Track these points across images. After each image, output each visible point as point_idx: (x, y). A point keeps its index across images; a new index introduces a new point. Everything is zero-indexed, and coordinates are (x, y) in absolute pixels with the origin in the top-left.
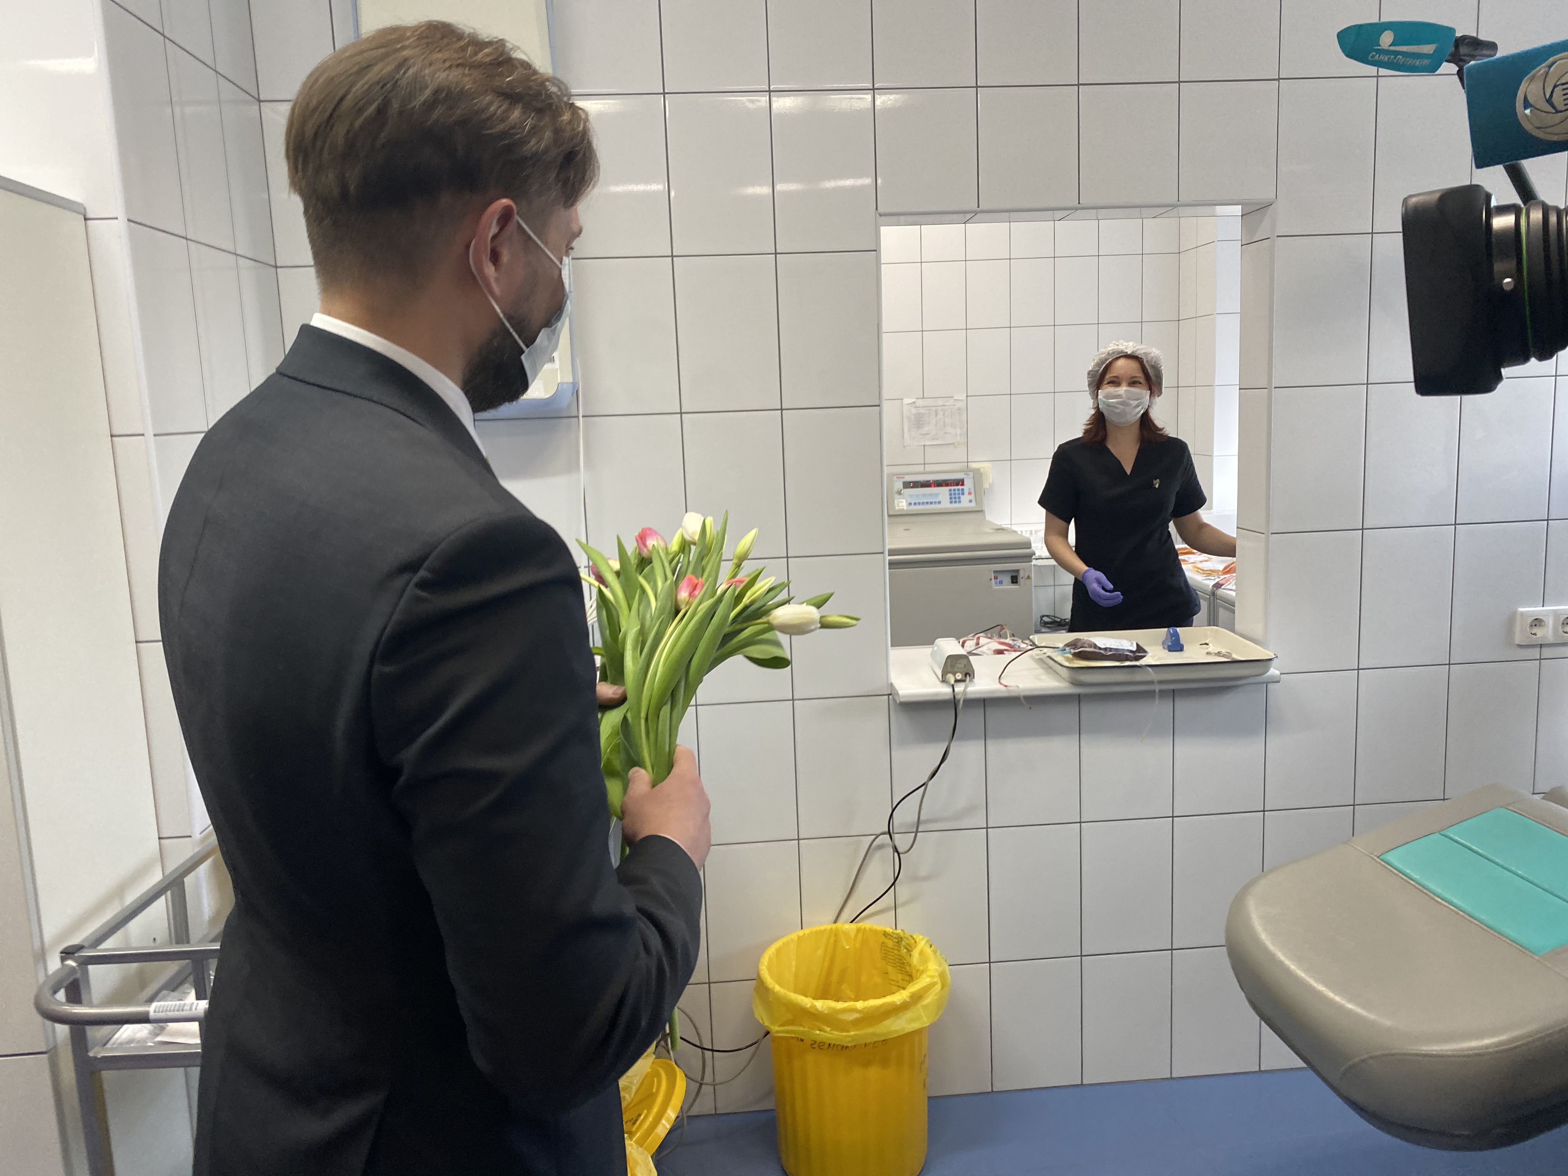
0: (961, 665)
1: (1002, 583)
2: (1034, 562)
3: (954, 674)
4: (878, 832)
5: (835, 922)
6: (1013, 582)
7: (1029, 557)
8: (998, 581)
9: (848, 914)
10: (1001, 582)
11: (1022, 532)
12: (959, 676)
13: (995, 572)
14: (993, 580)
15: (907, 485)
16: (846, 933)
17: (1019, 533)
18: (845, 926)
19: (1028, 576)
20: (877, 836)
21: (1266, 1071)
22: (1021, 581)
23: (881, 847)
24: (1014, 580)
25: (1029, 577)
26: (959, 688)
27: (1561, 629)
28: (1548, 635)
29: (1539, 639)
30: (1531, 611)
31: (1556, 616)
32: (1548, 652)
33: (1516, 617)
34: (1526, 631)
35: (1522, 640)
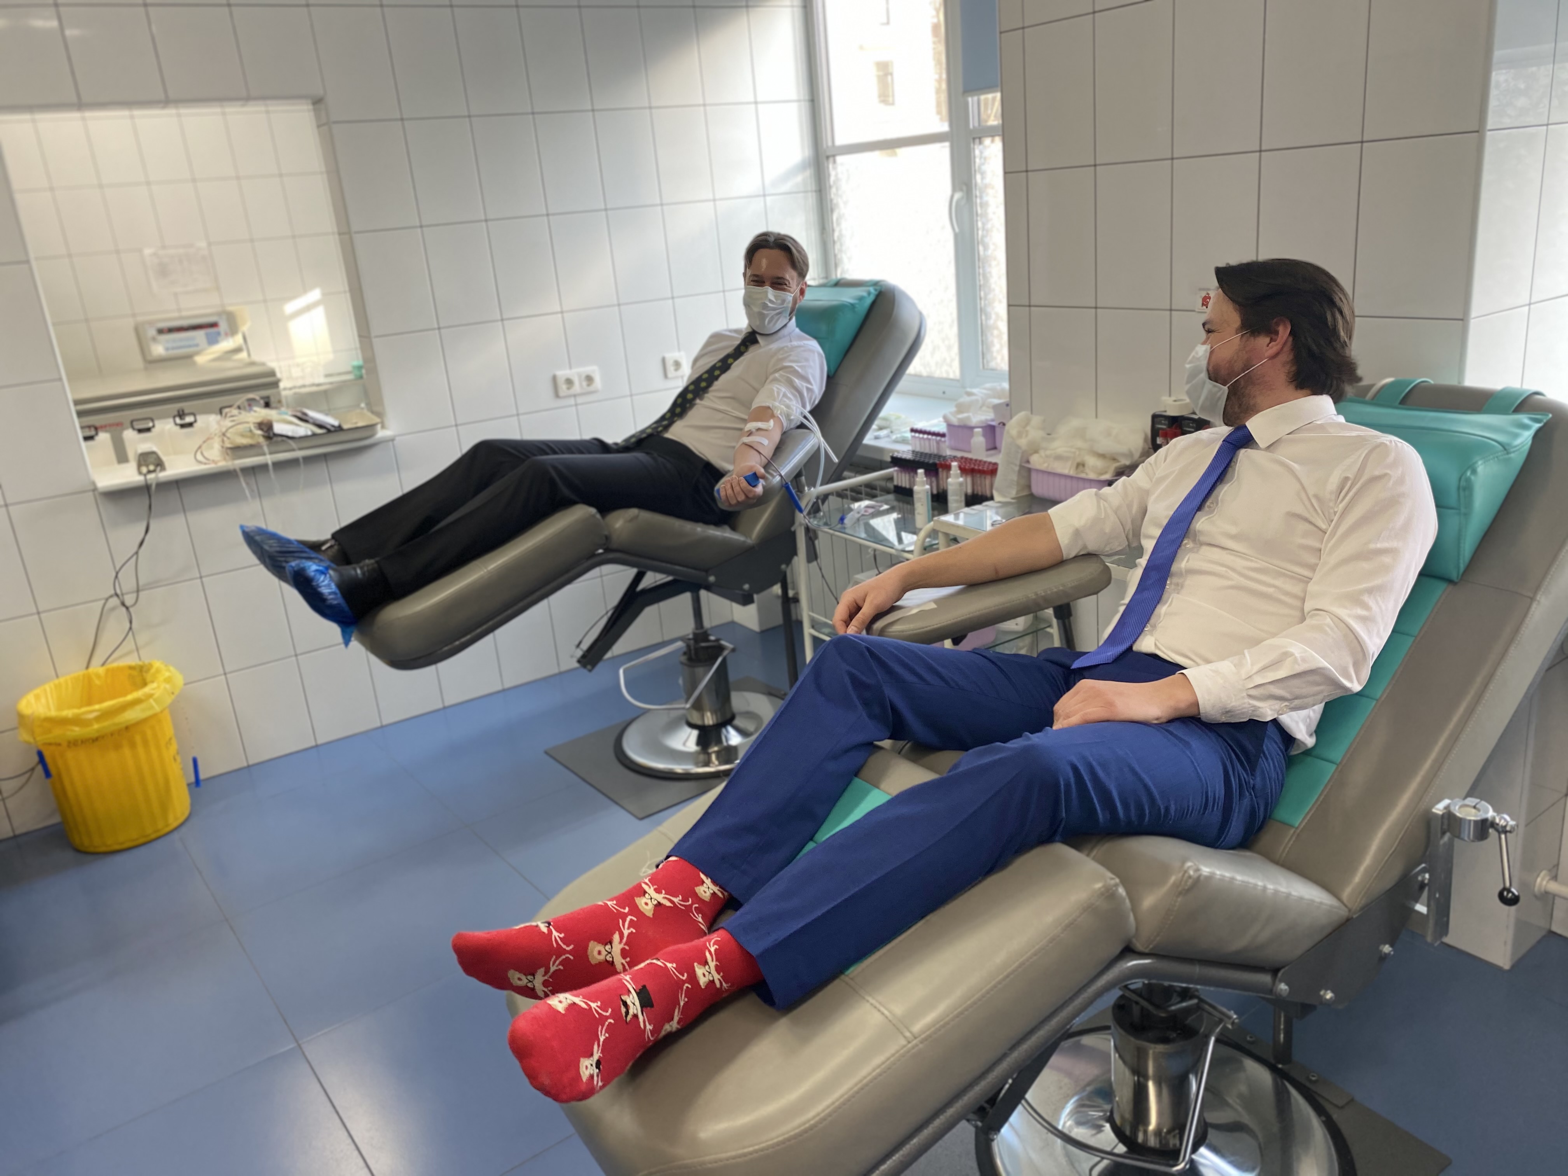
0: (152, 459)
3: (147, 466)
4: (107, 595)
5: (87, 667)
9: (97, 659)
11: (269, 363)
12: (152, 468)
15: (161, 331)
16: (98, 676)
18: (96, 669)
20: (107, 599)
21: (387, 726)
23: (113, 609)
26: (151, 476)
27: (585, 384)
28: (577, 388)
29: (572, 391)
30: (563, 373)
31: (579, 375)
32: (580, 400)
33: (554, 379)
34: (563, 387)
35: (561, 394)
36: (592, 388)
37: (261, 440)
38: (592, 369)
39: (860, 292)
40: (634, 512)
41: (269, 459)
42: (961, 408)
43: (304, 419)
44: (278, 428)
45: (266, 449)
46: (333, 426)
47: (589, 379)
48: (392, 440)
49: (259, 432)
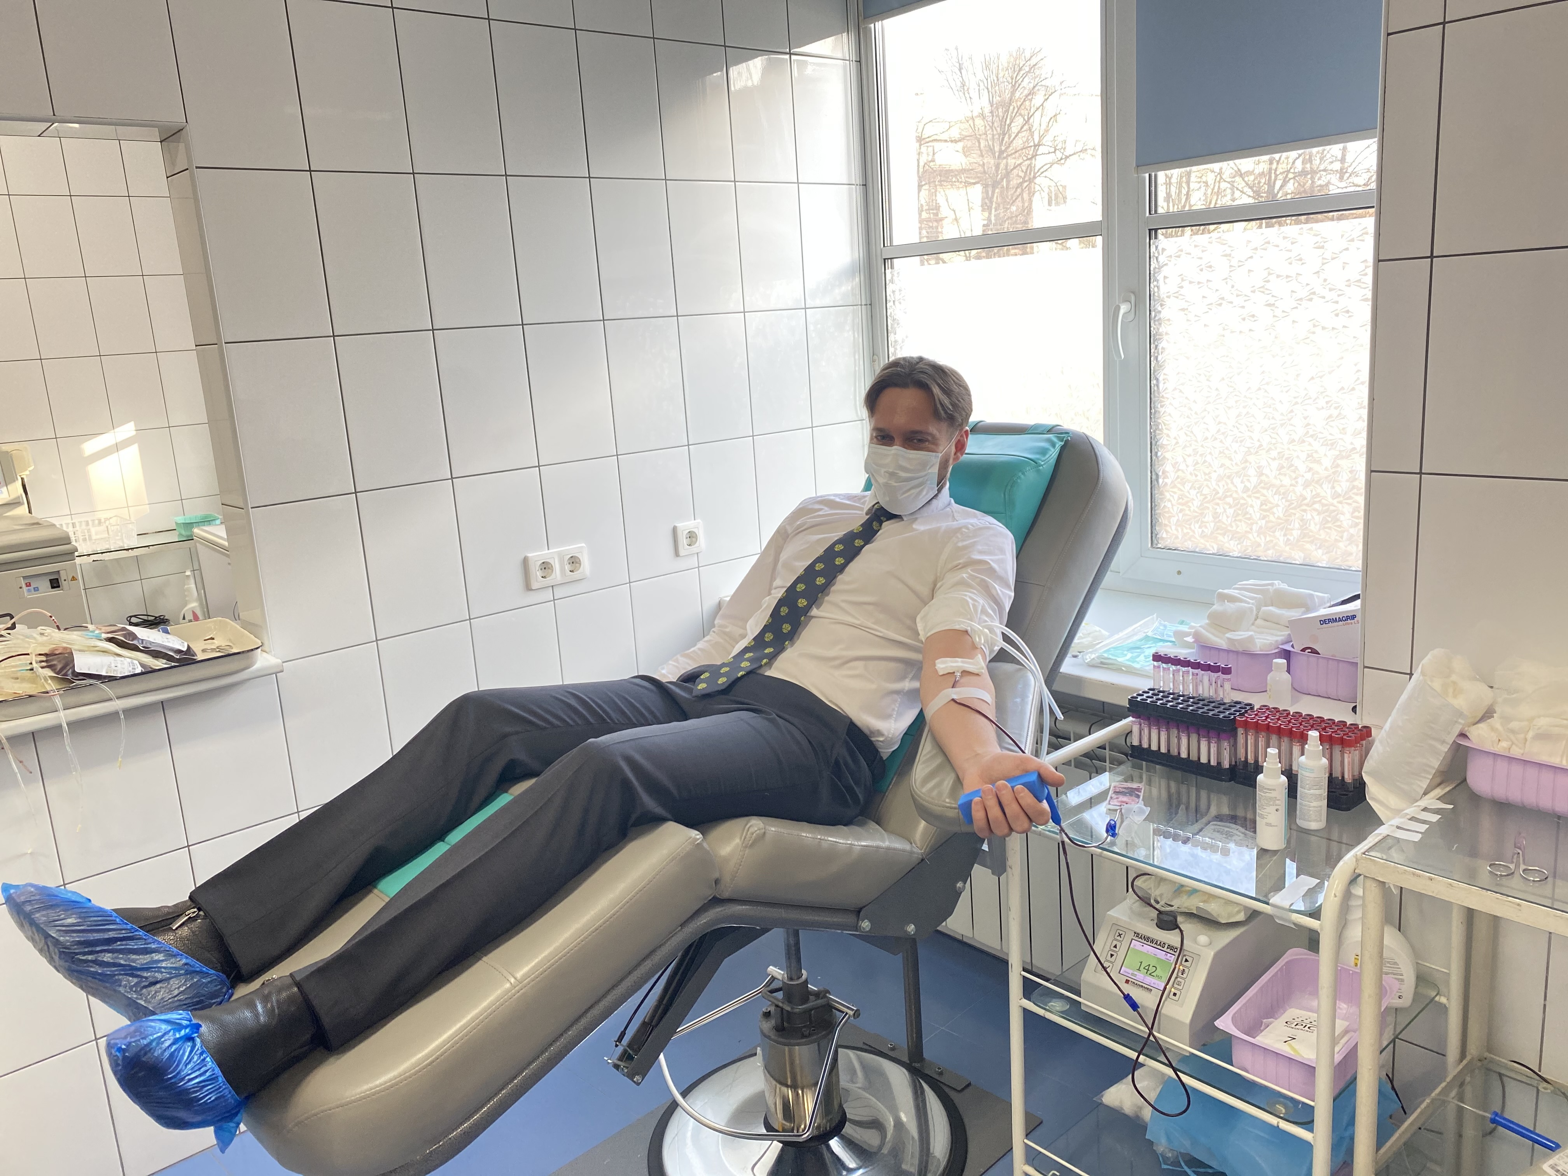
1: (38, 590)
2: (78, 561)
6: (53, 587)
7: (70, 555)
8: (31, 588)
10: (36, 589)
11: (61, 525)
13: (24, 578)
14: (25, 588)
17: (58, 526)
19: (73, 577)
22: (63, 583)
24: (55, 584)
25: (74, 579)
27: (567, 568)
28: (557, 576)
29: (549, 581)
30: (537, 555)
31: (561, 556)
32: (559, 592)
33: (525, 561)
34: (536, 573)
35: (535, 585)
36: (576, 575)
37: (51, 686)
38: (577, 547)
39: (1038, 442)
40: (756, 824)
41: (63, 717)
42: (1219, 622)
43: (127, 644)
44: (83, 663)
45: (58, 701)
46: (179, 652)
47: (574, 561)
48: (277, 672)
49: (49, 673)
